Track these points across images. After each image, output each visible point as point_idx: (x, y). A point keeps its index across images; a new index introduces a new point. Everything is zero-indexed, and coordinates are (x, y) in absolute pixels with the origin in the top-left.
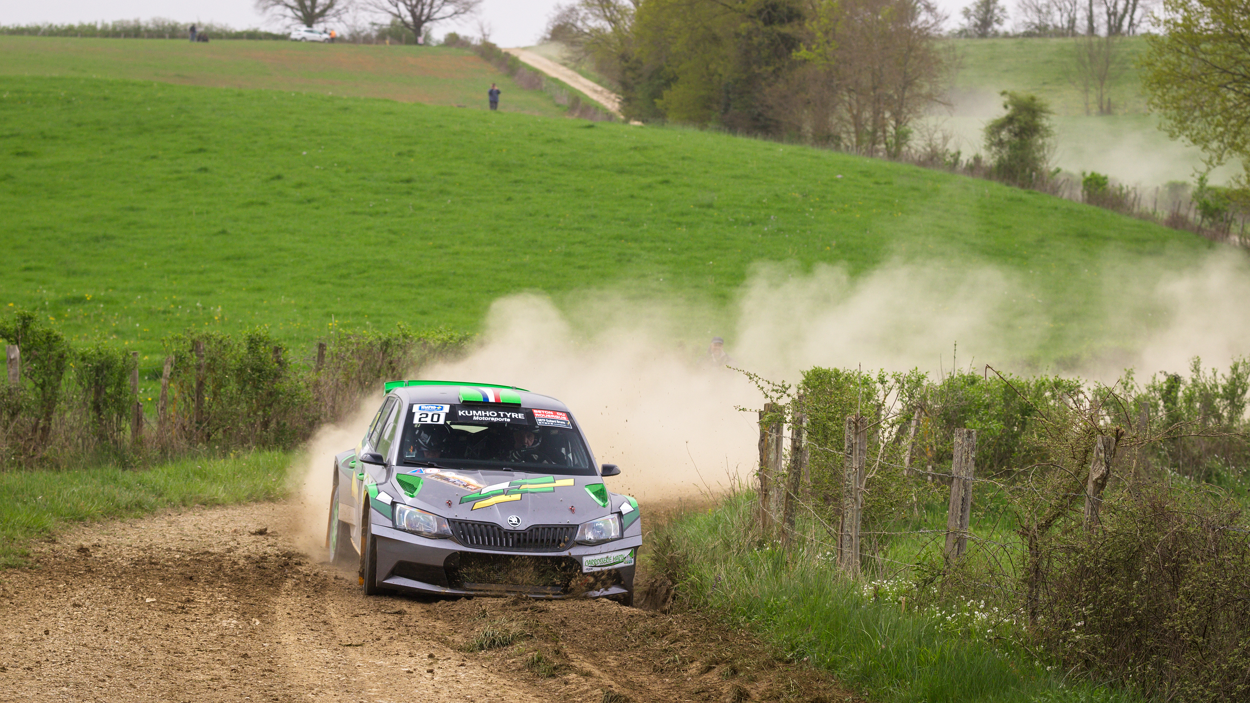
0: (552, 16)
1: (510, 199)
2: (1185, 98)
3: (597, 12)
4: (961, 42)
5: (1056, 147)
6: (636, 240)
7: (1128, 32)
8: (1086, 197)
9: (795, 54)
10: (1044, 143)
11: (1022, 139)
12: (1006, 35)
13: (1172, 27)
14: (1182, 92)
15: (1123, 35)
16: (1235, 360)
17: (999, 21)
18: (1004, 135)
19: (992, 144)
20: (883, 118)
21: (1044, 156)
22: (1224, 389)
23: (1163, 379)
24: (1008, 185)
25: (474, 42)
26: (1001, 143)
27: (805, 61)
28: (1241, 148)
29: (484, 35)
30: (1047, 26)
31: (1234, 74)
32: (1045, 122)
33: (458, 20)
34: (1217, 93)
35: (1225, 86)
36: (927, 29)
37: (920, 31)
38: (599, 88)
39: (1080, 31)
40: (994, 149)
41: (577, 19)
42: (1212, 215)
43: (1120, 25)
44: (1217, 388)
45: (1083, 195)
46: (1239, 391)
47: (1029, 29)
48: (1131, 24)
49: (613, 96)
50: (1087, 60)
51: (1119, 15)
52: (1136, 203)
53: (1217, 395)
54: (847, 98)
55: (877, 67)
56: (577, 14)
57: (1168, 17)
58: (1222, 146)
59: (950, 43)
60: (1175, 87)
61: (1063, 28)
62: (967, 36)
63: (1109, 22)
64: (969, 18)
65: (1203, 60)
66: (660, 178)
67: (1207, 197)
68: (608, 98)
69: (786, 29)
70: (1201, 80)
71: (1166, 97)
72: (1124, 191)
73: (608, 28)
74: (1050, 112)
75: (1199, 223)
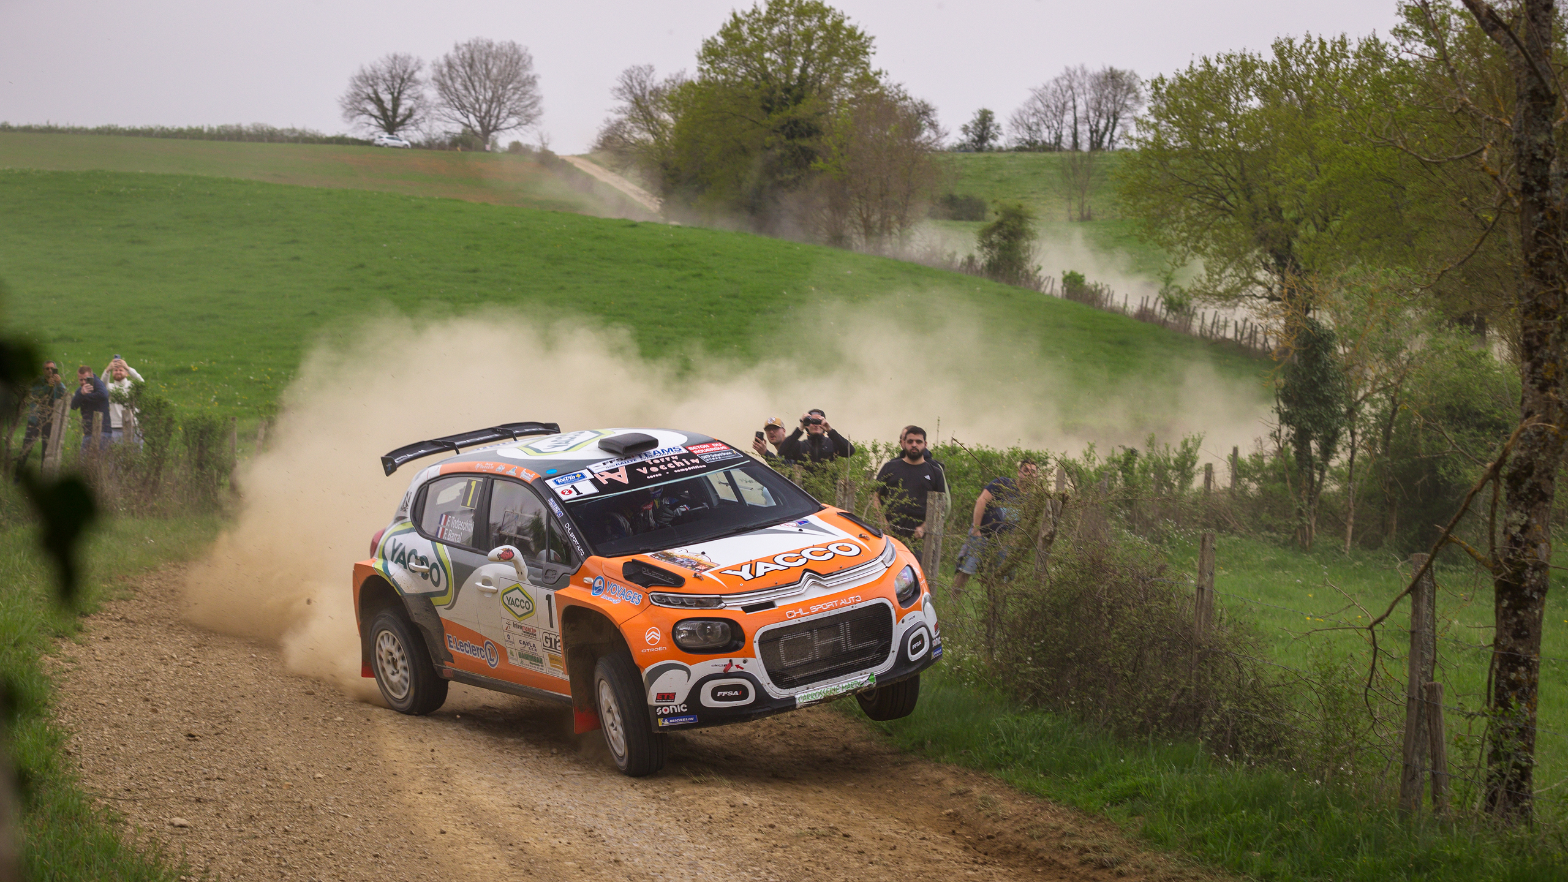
0: (602, 128)
1: (562, 288)
2: (1154, 207)
3: (642, 126)
4: (960, 156)
5: (1040, 248)
6: (671, 325)
7: (1108, 148)
8: (1065, 293)
9: (813, 164)
10: (1029, 245)
11: (1010, 241)
12: (1000, 150)
13: (1143, 144)
14: (1151, 202)
15: (1104, 150)
16: (1186, 437)
17: (994, 137)
18: (995, 238)
19: (984, 245)
20: (890, 222)
21: (1029, 257)
22: (1176, 462)
23: (1121, 452)
24: (997, 281)
25: (534, 150)
26: (991, 245)
27: (822, 171)
28: (1203, 250)
29: (543, 144)
30: (1036, 142)
31: (1197, 186)
32: (1031, 227)
33: (521, 130)
34: (1181, 204)
35: (1191, 197)
36: (929, 144)
37: (923, 145)
38: (643, 192)
39: (1065, 147)
40: (985, 250)
41: (624, 131)
42: (1176, 310)
43: (1101, 141)
44: (1169, 460)
45: (1063, 291)
46: (1189, 463)
47: (1020, 145)
48: (1111, 141)
49: (654, 199)
50: (1070, 171)
51: (1100, 133)
52: (1109, 299)
53: (1169, 467)
54: (858, 204)
55: (884, 177)
56: (625, 127)
57: (1141, 137)
58: (1186, 249)
59: (950, 157)
60: (1145, 198)
61: (1050, 144)
62: (967, 150)
63: (1091, 138)
64: (967, 135)
65: (1171, 174)
66: (694, 272)
67: (1173, 293)
68: (650, 201)
69: (806, 143)
70: (1169, 191)
71: (1138, 207)
72: (1099, 288)
73: (651, 139)
74: (1035, 218)
75: (1163, 316)
